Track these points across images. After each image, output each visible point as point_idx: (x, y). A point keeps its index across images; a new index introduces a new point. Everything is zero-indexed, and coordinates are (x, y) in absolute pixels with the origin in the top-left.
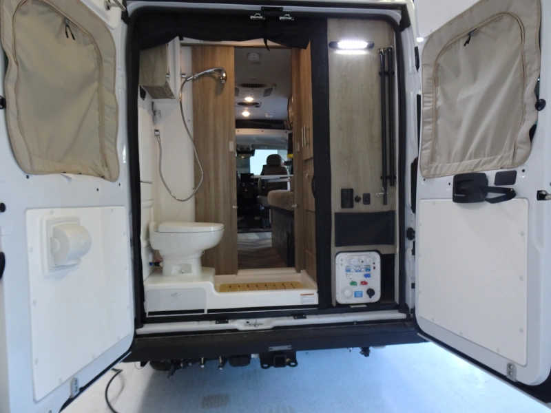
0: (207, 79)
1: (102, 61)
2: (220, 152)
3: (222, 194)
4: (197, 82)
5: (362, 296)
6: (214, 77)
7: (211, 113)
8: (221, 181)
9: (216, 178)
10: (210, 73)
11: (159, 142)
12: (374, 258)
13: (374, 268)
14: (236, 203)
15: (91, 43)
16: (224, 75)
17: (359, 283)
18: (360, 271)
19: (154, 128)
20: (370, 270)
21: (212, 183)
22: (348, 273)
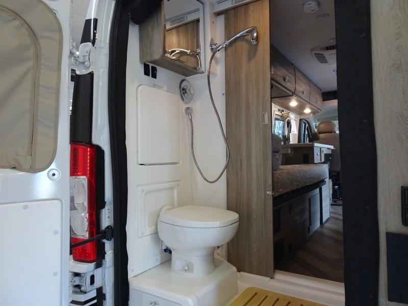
0: (239, 44)
1: (36, 38)
2: (253, 126)
3: (254, 176)
4: (229, 50)
6: (247, 41)
7: (244, 82)
8: (253, 161)
9: (249, 158)
10: (242, 36)
11: (191, 120)
14: (271, 188)
15: (14, 19)
16: (255, 35)
19: (185, 106)
21: (245, 162)
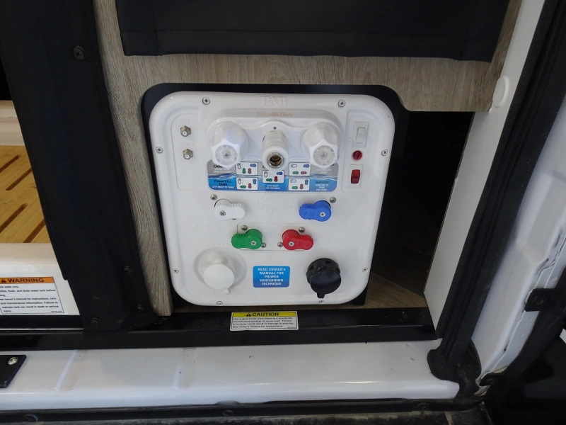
5: (286, 284)
12: (363, 131)
13: (356, 177)
17: (274, 237)
18: (283, 188)
20: (332, 186)
22: (221, 194)
